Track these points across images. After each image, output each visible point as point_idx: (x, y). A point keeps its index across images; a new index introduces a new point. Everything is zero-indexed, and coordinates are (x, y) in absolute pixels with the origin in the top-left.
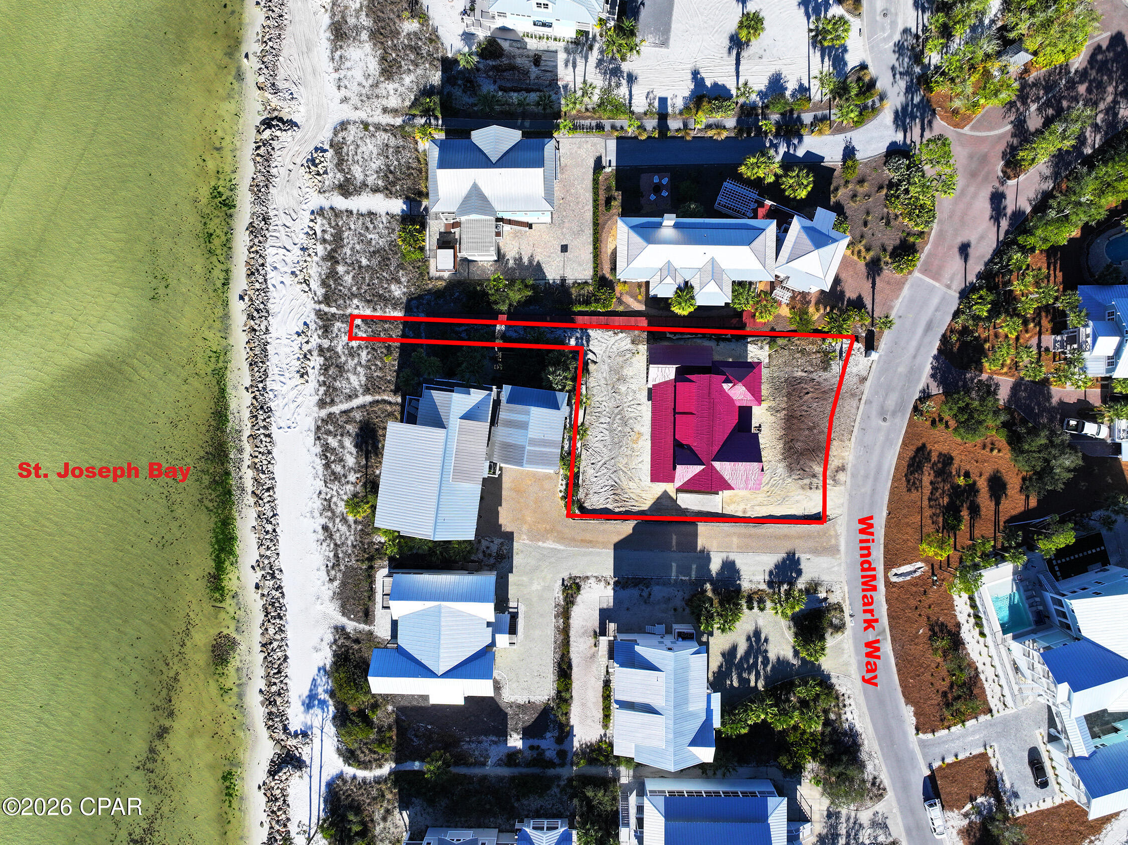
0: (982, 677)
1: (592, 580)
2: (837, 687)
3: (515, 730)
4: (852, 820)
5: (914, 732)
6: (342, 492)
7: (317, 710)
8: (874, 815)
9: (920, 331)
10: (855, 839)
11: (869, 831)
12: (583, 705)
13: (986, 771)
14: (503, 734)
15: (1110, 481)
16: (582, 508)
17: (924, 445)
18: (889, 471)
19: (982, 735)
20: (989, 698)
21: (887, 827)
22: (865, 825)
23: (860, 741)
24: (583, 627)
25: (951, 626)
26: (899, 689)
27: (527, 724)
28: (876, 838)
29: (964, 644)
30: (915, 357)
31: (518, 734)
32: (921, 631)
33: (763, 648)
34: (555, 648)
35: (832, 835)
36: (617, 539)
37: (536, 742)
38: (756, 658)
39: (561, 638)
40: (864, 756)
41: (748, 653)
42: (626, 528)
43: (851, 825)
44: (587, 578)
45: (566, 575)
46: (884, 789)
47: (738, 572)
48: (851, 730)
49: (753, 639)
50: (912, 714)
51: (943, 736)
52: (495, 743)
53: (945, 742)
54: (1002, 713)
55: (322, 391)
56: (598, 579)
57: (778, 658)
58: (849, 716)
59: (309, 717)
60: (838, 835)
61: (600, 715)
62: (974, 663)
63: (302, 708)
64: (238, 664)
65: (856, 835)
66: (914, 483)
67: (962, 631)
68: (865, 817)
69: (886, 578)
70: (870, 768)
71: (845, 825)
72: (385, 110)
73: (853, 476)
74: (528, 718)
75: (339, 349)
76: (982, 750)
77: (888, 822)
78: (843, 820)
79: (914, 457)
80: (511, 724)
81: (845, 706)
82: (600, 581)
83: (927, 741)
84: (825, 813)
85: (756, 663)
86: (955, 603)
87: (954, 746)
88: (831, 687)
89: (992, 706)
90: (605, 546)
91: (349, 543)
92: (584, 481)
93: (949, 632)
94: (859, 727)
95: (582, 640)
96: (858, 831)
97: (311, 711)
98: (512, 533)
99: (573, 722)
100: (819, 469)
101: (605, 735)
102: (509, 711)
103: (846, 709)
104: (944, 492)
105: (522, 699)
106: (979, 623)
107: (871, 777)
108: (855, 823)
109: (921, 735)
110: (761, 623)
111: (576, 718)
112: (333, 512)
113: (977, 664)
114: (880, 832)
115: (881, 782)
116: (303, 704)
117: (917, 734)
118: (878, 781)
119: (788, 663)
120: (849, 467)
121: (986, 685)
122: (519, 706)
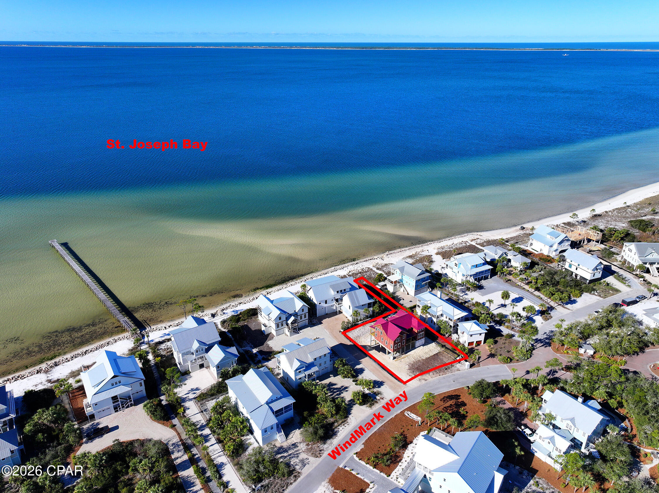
0: (400, 464)
2: (349, 419)
3: (259, 349)
4: (297, 452)
5: (355, 452)
8: (306, 458)
9: (494, 375)
10: (290, 458)
11: (297, 461)
13: (362, 490)
14: (254, 347)
15: (524, 459)
17: (460, 396)
18: (440, 392)
19: (375, 478)
20: (394, 472)
21: (304, 466)
22: (299, 458)
23: (334, 437)
25: (408, 440)
26: (367, 438)
27: (264, 350)
28: (296, 465)
29: (406, 449)
32: (396, 432)
33: (342, 391)
35: (286, 450)
36: (343, 343)
37: (259, 355)
38: (337, 391)
40: (329, 441)
41: (337, 389)
42: (349, 343)
43: (295, 453)
46: (321, 456)
47: (362, 373)
48: (336, 432)
49: (343, 388)
50: (361, 448)
51: (362, 464)
52: (251, 347)
53: (360, 467)
54: (392, 480)
57: (343, 397)
58: (341, 428)
60: (287, 452)
62: (403, 457)
65: (292, 457)
66: (445, 400)
67: (411, 445)
68: (303, 456)
69: (404, 411)
70: (325, 446)
71: (294, 451)
73: (426, 383)
74: (266, 350)
76: (369, 482)
77: (307, 465)
78: (295, 449)
79: (453, 395)
80: (260, 347)
81: (344, 425)
83: (355, 460)
84: (293, 443)
85: (335, 392)
87: (360, 470)
88: (347, 417)
89: (392, 475)
90: (338, 341)
93: (405, 441)
94: (339, 434)
96: (295, 457)
98: (321, 324)
99: (272, 360)
101: (274, 369)
102: (264, 345)
104: (452, 409)
105: (271, 346)
107: (322, 448)
108: (297, 454)
109: (355, 456)
110: (351, 387)
113: (403, 459)
114: (300, 465)
115: (323, 453)
117: (354, 454)
118: (323, 452)
119: (344, 400)
120: (428, 381)
121: (398, 467)
122: (268, 346)
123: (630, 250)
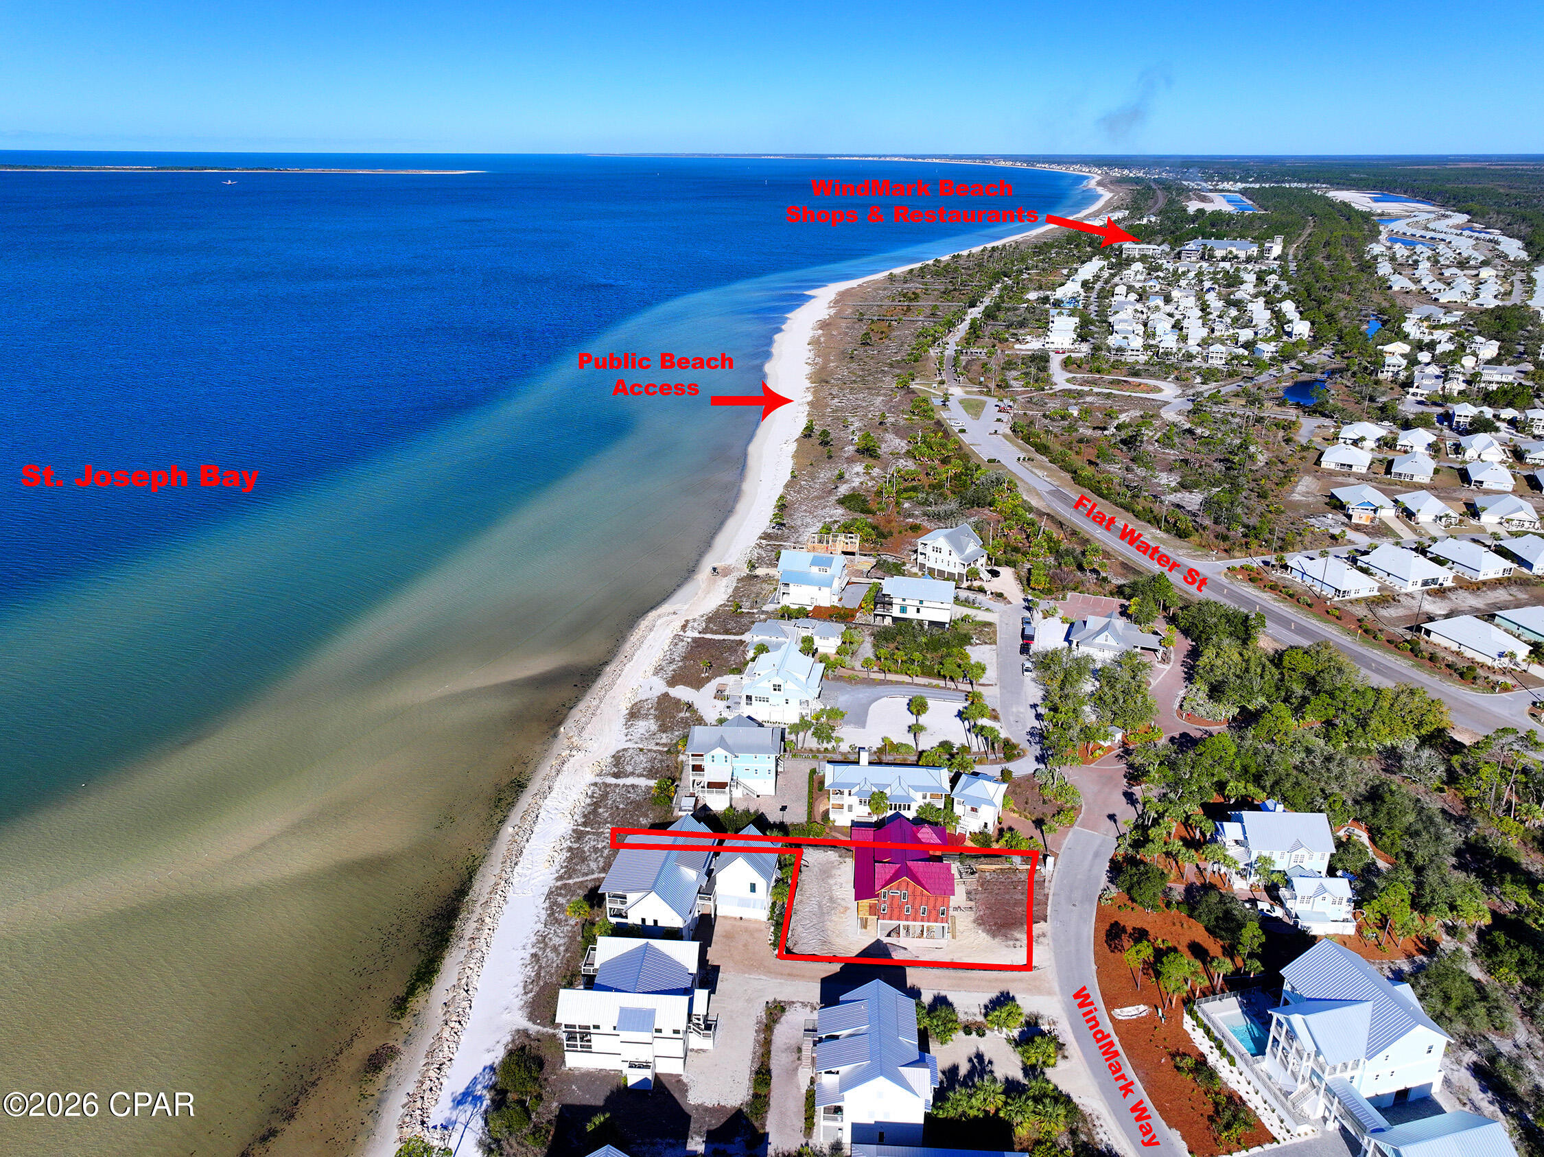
0: (1250, 1105)
1: (798, 1005)
2: (1081, 1107)
3: (698, 1134)
5: (1189, 1156)
6: (558, 931)
7: (468, 1108)
9: (1090, 856)
12: (782, 1114)
14: (684, 1137)
16: (789, 951)
17: (1117, 923)
18: (1089, 939)
20: (1268, 1126)
24: (786, 1044)
26: (1156, 1112)
27: (712, 1128)
29: (1216, 1073)
30: (1090, 870)
31: (702, 1137)
32: (1163, 1060)
33: (988, 1069)
34: (753, 1058)
36: (824, 975)
37: (721, 1146)
38: (982, 1077)
39: (760, 1051)
41: (971, 1072)
42: (836, 967)
44: (793, 1002)
45: (771, 999)
47: (951, 1004)
48: (1109, 1151)
49: (976, 1061)
50: (1180, 1137)
52: (672, 1146)
54: (1289, 1142)
55: (563, 871)
56: (804, 1005)
57: (1007, 1079)
58: (1103, 1136)
59: (455, 1113)
61: (801, 1123)
62: (1235, 1092)
63: (451, 1104)
64: (393, 1072)
67: (1209, 1061)
69: (1109, 1014)
72: (657, 744)
73: (1054, 940)
74: (715, 1123)
75: (586, 849)
80: (693, 1126)
81: (1095, 1126)
82: (806, 1006)
85: (982, 1081)
86: (1192, 1037)
89: (1275, 1135)
90: (812, 979)
91: (555, 965)
92: (792, 935)
94: (1117, 1148)
95: (784, 1055)
97: (461, 1107)
98: (719, 967)
99: (768, 1129)
100: (1024, 937)
101: (807, 1144)
102: (694, 1115)
103: (1098, 1130)
105: (710, 1102)
106: (1224, 1053)
110: (982, 1049)
111: (772, 1126)
112: (546, 945)
113: (1240, 1093)
116: (453, 1101)
119: (1018, 1083)
120: (1049, 934)
121: (1259, 1113)
122: (706, 1109)
123: (937, 550)
